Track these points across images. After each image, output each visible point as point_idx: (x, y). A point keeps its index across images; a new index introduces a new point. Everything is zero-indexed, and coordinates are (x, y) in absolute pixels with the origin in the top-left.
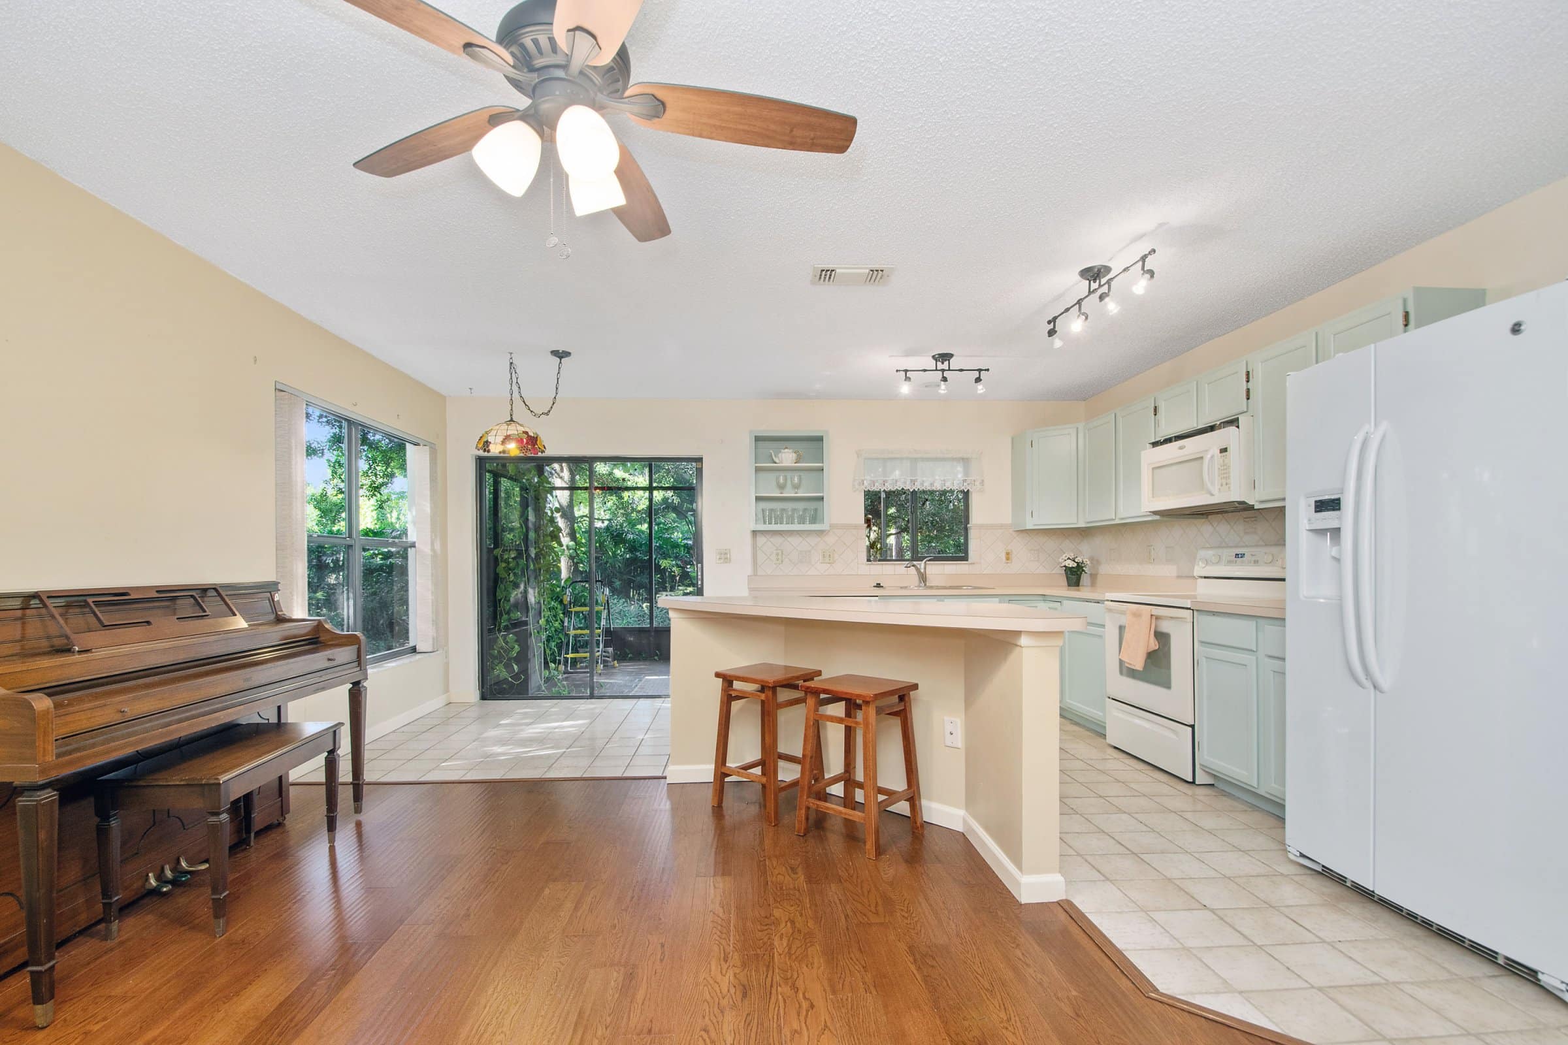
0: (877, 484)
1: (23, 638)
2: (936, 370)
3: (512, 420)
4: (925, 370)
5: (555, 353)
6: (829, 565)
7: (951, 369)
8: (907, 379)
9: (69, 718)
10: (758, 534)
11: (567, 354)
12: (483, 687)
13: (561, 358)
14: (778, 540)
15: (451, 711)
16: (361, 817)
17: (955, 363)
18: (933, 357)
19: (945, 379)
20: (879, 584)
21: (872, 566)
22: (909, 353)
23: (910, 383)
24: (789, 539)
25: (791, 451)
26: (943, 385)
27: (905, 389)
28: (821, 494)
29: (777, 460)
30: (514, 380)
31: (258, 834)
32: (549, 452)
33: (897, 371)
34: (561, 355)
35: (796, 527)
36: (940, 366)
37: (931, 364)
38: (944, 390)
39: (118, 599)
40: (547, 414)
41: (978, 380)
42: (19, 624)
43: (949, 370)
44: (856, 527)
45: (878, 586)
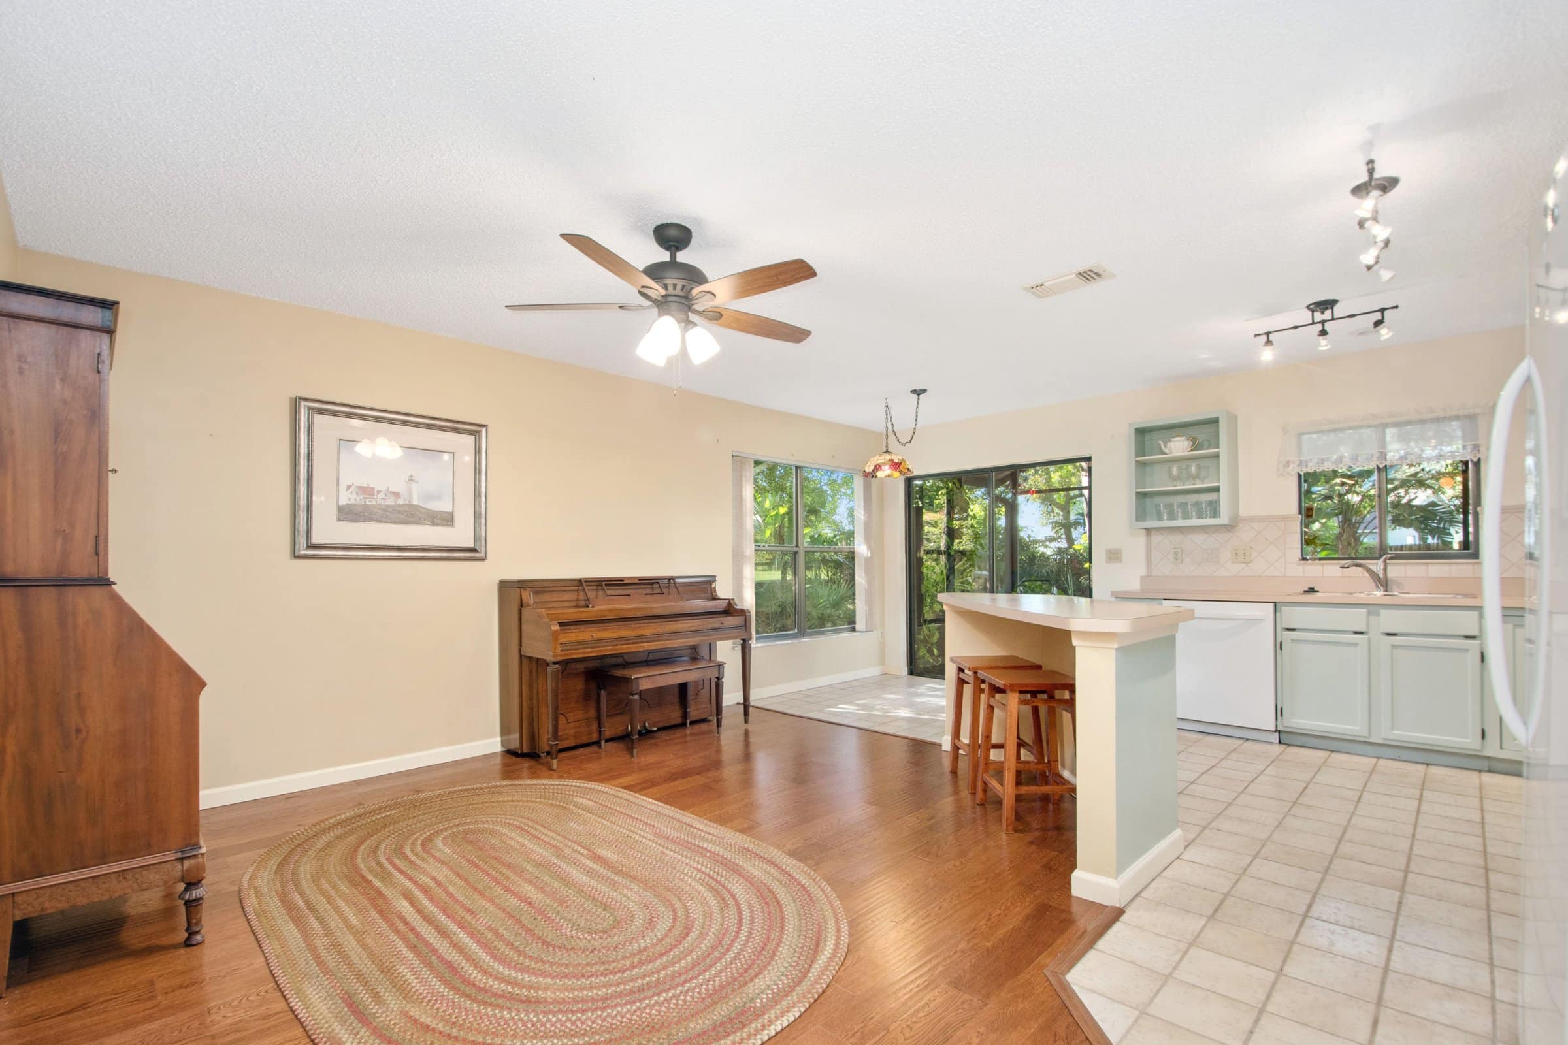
0: (1310, 465)
1: (577, 600)
2: (1313, 323)
3: (887, 451)
4: (1296, 327)
5: (914, 392)
6: (1244, 565)
7: (1335, 317)
8: (1269, 342)
9: (567, 635)
10: (1153, 532)
11: (924, 391)
12: (911, 665)
13: (919, 395)
14: (1177, 538)
15: (884, 681)
16: (750, 727)
17: (1339, 310)
18: (1308, 307)
19: (1323, 333)
20: (1313, 589)
21: (1306, 567)
22: (1270, 312)
23: (1272, 347)
24: (1189, 536)
25: (1183, 438)
26: (1323, 341)
27: (1267, 355)
28: (1217, 484)
29: (1166, 450)
30: (889, 418)
31: (692, 723)
32: (916, 473)
33: (1256, 336)
34: (918, 393)
35: (1194, 522)
36: (1318, 316)
37: (1306, 316)
38: (1326, 346)
39: (619, 583)
40: (910, 442)
41: (1378, 323)
42: (576, 593)
43: (1333, 319)
44: (1284, 518)
45: (1311, 590)
